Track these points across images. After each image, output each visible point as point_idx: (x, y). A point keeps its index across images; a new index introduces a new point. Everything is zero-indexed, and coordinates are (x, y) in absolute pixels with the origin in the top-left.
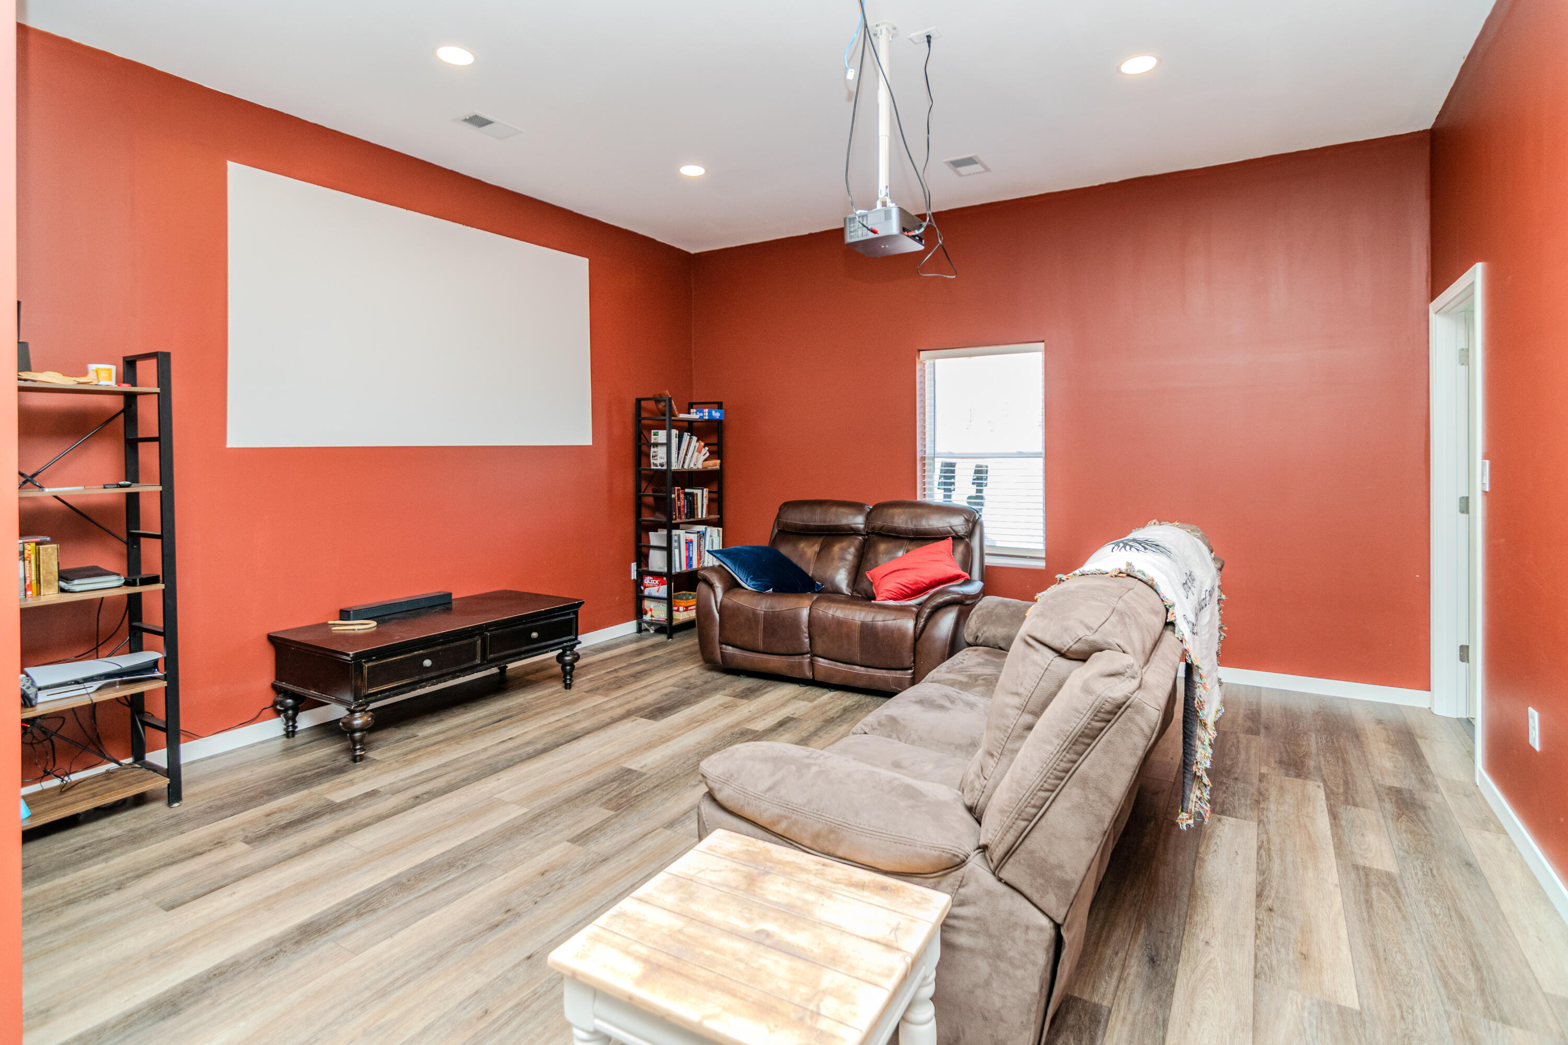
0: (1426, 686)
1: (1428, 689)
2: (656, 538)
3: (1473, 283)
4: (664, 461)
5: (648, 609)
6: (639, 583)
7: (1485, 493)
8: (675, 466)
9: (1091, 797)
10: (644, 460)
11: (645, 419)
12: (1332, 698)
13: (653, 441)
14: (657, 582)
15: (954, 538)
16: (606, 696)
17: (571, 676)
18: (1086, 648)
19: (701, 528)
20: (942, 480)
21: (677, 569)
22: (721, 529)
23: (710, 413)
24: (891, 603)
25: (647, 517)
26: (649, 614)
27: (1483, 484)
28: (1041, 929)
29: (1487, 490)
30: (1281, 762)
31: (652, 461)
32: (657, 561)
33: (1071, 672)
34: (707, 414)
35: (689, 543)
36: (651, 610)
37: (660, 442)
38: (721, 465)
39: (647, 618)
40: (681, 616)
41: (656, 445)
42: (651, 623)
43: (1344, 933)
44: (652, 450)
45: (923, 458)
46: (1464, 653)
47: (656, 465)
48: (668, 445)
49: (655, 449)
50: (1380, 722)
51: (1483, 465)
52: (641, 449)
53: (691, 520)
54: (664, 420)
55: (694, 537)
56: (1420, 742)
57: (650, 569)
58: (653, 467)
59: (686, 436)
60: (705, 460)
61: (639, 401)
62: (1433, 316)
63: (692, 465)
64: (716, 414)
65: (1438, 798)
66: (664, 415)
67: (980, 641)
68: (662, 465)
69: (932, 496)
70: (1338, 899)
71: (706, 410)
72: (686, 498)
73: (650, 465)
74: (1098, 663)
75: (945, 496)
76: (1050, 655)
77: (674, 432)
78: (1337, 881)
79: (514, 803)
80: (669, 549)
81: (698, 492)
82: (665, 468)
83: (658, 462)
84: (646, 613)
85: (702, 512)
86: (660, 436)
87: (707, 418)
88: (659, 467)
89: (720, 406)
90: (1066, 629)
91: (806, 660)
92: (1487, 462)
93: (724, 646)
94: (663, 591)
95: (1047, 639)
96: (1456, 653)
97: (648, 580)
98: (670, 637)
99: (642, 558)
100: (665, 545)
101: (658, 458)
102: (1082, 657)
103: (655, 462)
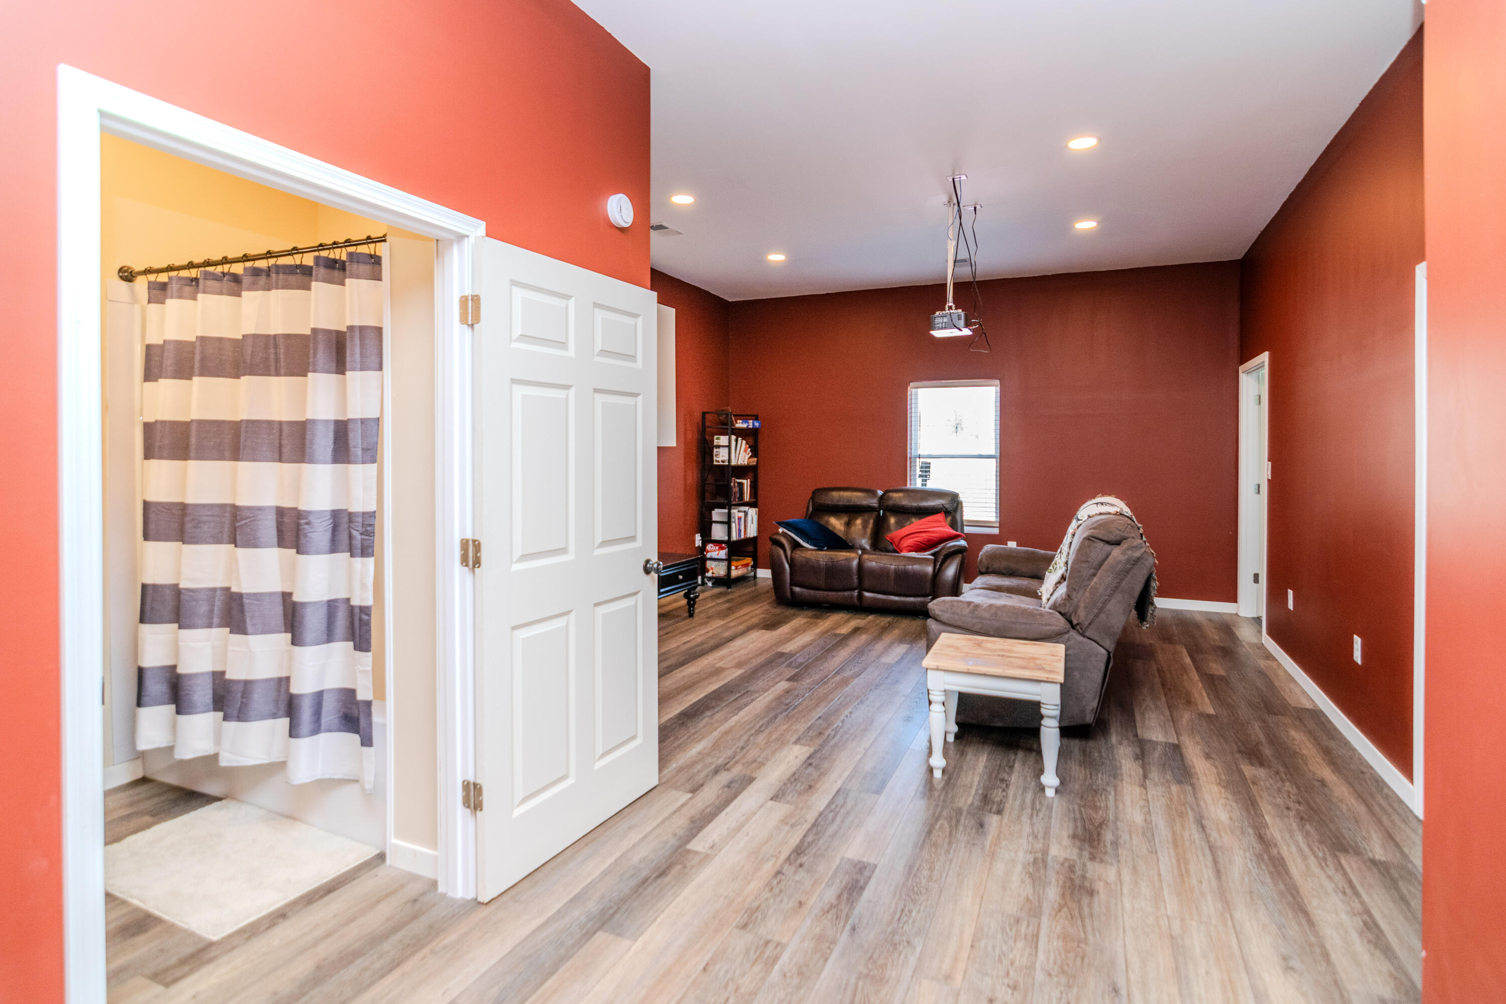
0: (1235, 600)
1: (1236, 601)
2: (717, 514)
3: (1264, 362)
4: (726, 458)
5: (709, 568)
6: (703, 549)
7: (1268, 480)
8: (733, 463)
9: (1126, 597)
10: (708, 459)
11: (708, 427)
12: (1181, 611)
13: (715, 444)
14: (717, 548)
15: (945, 512)
16: (723, 620)
17: (694, 608)
18: (1119, 538)
19: (746, 508)
20: (920, 473)
21: (734, 537)
22: (757, 509)
23: (753, 423)
24: (913, 554)
25: (709, 500)
26: (711, 572)
27: (1268, 475)
28: (1103, 655)
29: (1270, 478)
30: (1159, 638)
31: (715, 459)
32: (718, 532)
33: (1113, 550)
34: (751, 424)
35: (740, 519)
36: (712, 569)
37: (721, 444)
38: (757, 461)
39: (709, 574)
40: (735, 573)
41: (719, 447)
42: (710, 579)
43: (1205, 694)
44: (715, 450)
45: (911, 458)
46: (1256, 578)
47: (718, 462)
48: (729, 447)
49: (718, 450)
50: (1210, 620)
51: (1268, 465)
52: (705, 449)
53: (741, 502)
54: (726, 428)
55: (742, 515)
56: (1233, 628)
57: (712, 538)
58: (715, 463)
59: (740, 439)
60: (749, 458)
61: (704, 414)
62: (1241, 375)
63: (742, 462)
64: (757, 424)
65: (1244, 650)
66: (727, 424)
67: (990, 570)
68: (723, 461)
69: (915, 484)
70: (1200, 685)
71: (751, 421)
72: (739, 486)
73: (713, 462)
74: (1125, 545)
75: (922, 485)
76: (1102, 544)
77: (733, 437)
78: (1198, 679)
79: (732, 668)
80: (728, 523)
81: (744, 481)
82: (727, 463)
83: (720, 459)
84: (708, 571)
85: (747, 497)
86: (723, 440)
87: (751, 427)
88: (721, 463)
89: (756, 418)
90: (1110, 532)
91: (856, 593)
92: (1270, 463)
93: (794, 588)
94: (723, 554)
95: (1101, 537)
96: (1252, 578)
97: (709, 547)
98: (729, 588)
99: (705, 528)
100: (726, 520)
101: (721, 457)
102: (1118, 543)
103: (718, 459)
